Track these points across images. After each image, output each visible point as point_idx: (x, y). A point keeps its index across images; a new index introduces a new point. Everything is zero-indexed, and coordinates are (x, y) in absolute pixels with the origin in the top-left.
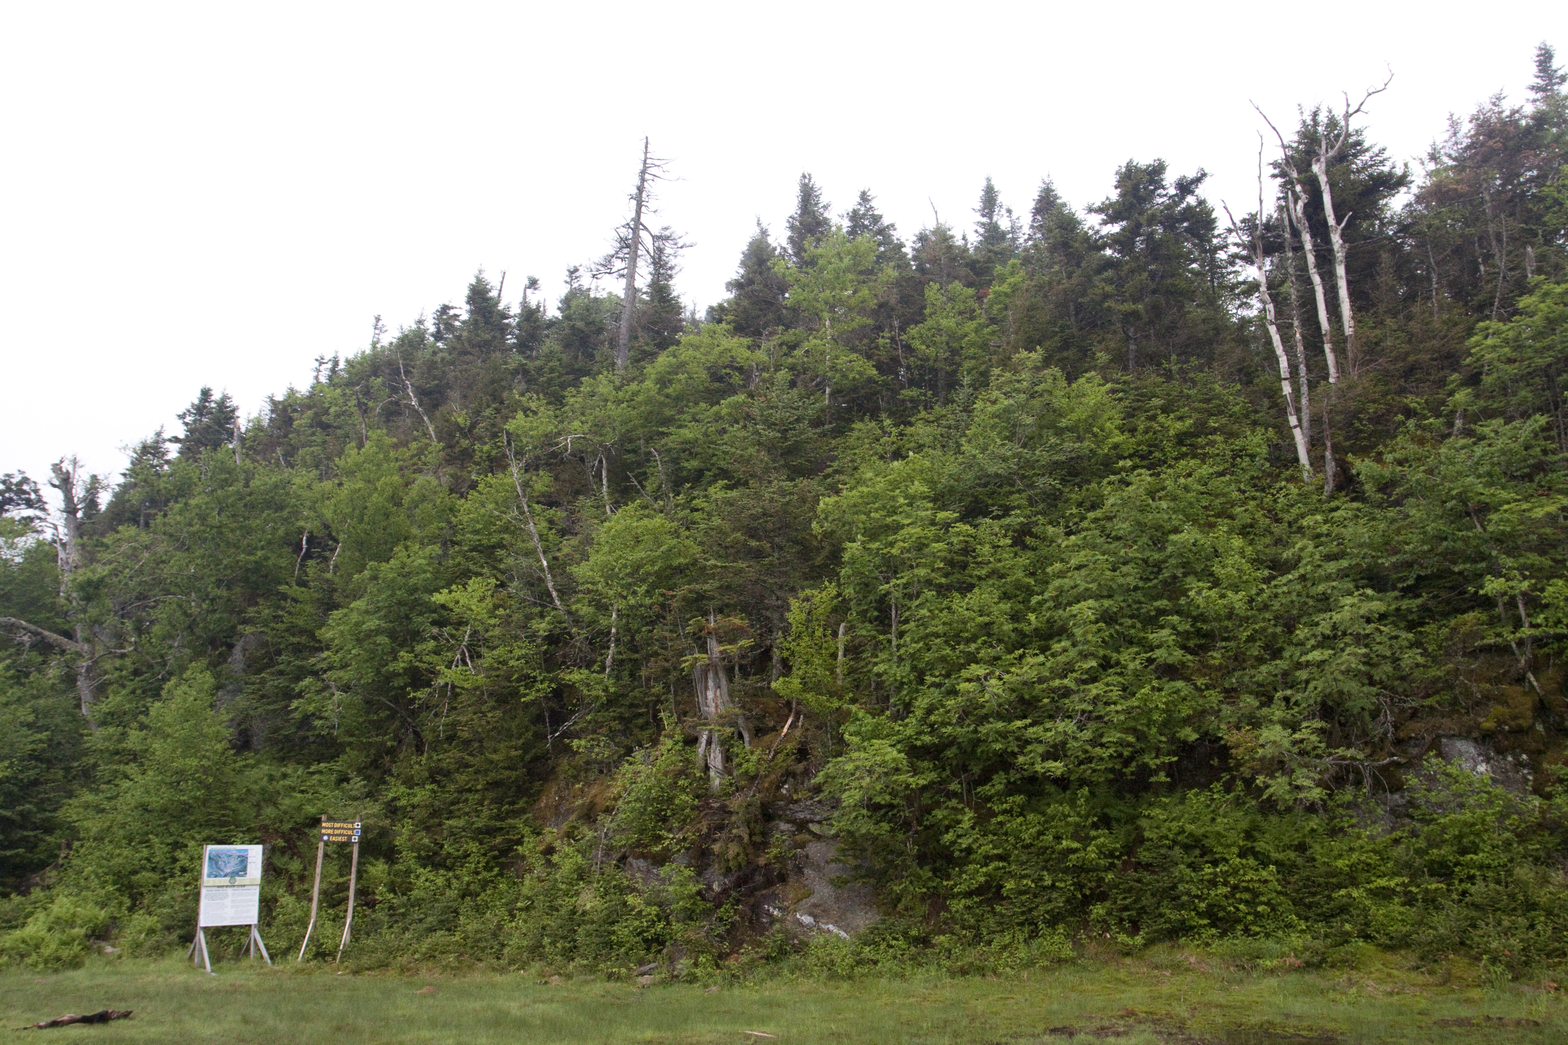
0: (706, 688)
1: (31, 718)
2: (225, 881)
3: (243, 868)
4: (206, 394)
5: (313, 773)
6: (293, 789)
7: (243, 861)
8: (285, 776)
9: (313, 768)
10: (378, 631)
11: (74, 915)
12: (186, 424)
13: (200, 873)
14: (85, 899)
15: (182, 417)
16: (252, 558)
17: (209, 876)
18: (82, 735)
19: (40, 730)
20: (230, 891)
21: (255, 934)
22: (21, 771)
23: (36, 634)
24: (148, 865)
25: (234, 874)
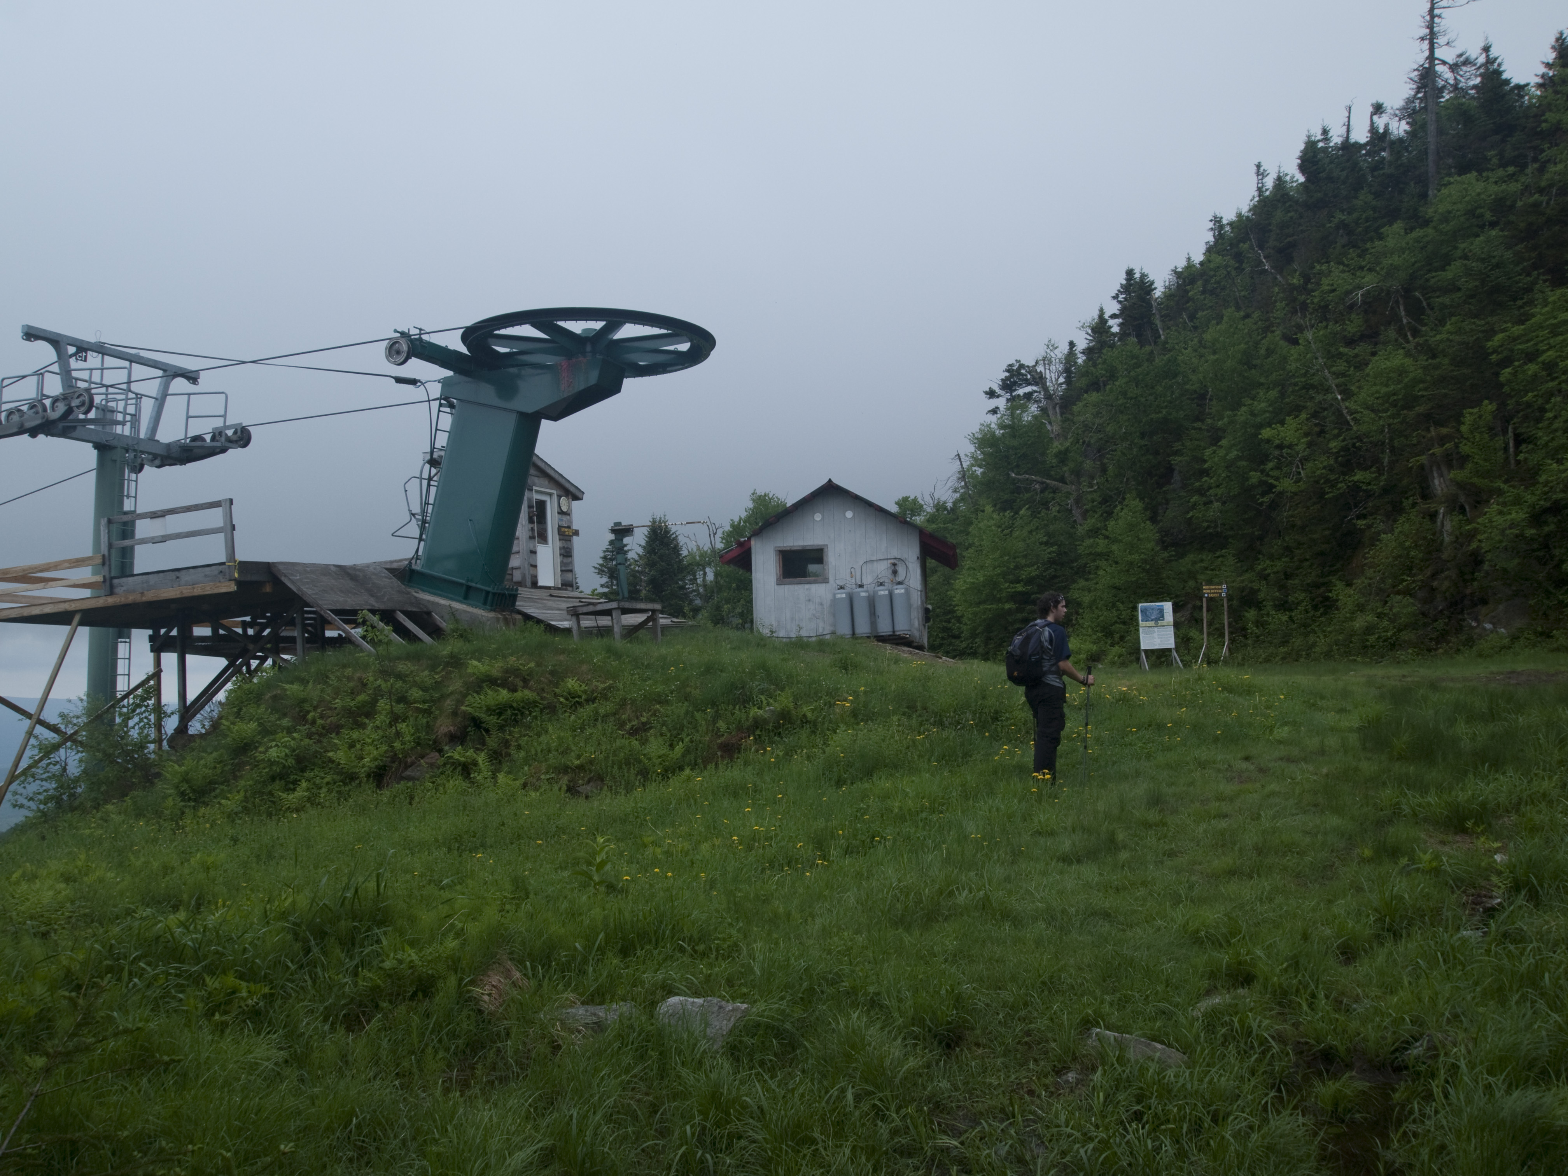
0: (1434, 478)
1: (1045, 539)
2: (1152, 623)
3: (1161, 615)
4: (1130, 273)
5: (1218, 557)
6: (1206, 568)
7: (1161, 612)
8: (1202, 561)
9: (1218, 554)
10: (1239, 458)
11: (1080, 648)
12: (1120, 302)
13: (1137, 619)
14: (1085, 641)
15: (1115, 297)
16: (1160, 415)
17: (1142, 621)
18: (1076, 545)
19: (1052, 545)
20: (1156, 629)
21: (1174, 653)
22: (1044, 571)
23: (1042, 483)
24: (1118, 621)
25: (1156, 620)
